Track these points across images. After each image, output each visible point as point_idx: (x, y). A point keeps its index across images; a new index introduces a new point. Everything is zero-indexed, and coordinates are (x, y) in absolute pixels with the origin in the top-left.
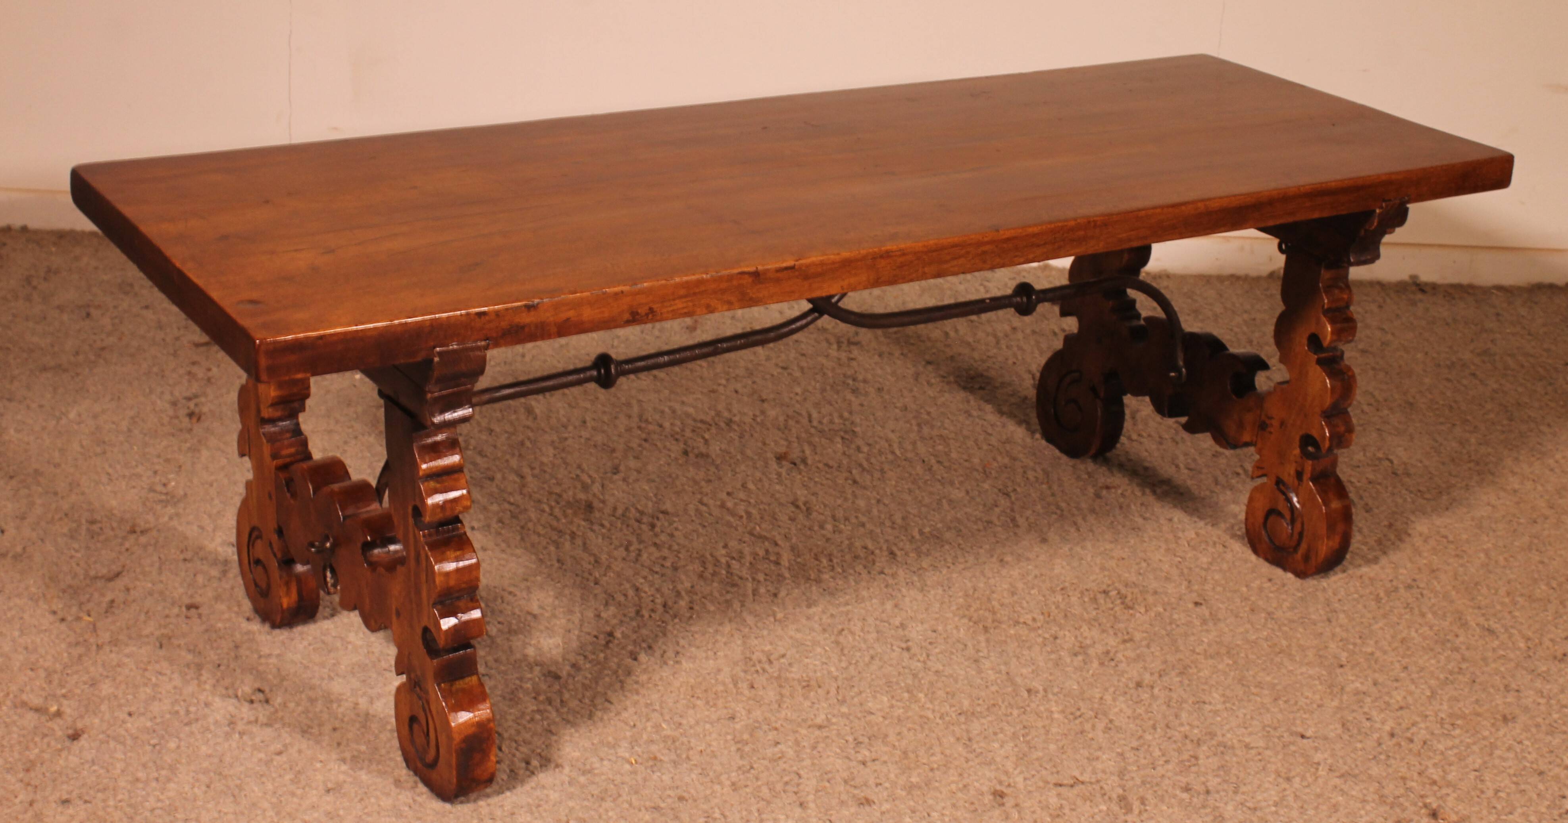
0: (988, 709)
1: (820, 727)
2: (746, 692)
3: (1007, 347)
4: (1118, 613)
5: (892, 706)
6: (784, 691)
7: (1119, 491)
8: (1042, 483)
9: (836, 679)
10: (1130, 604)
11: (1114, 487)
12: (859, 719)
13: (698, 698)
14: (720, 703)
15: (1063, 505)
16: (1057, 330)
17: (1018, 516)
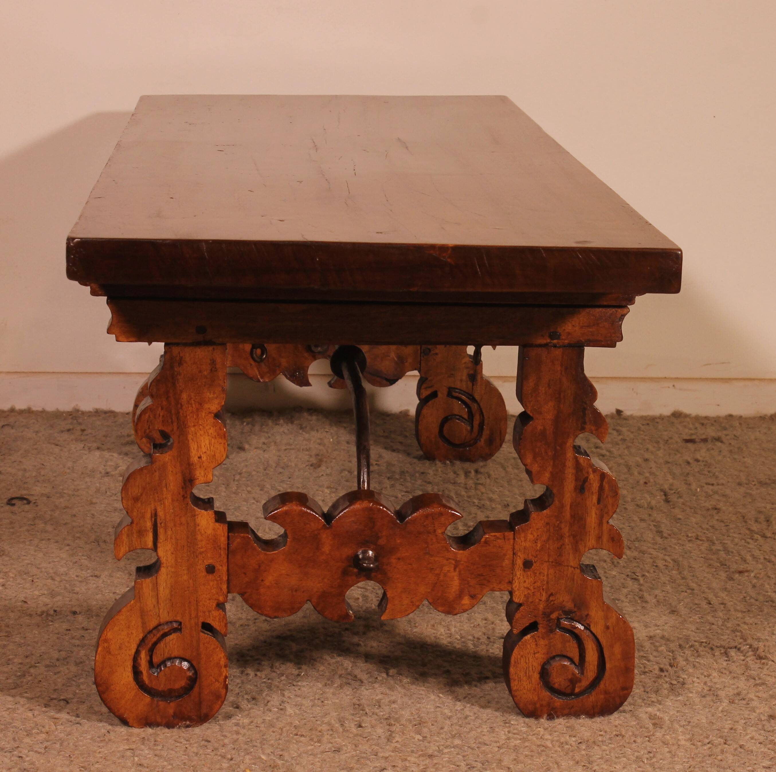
0: (610, 739)
1: (431, 756)
2: (354, 730)
3: (639, 473)
4: (750, 662)
5: (509, 739)
6: (393, 728)
7: (752, 575)
8: (672, 570)
9: (450, 718)
10: (763, 654)
11: (747, 571)
12: (473, 749)
13: (302, 736)
14: (325, 739)
15: (694, 585)
16: (689, 459)
17: (646, 595)
